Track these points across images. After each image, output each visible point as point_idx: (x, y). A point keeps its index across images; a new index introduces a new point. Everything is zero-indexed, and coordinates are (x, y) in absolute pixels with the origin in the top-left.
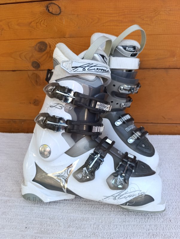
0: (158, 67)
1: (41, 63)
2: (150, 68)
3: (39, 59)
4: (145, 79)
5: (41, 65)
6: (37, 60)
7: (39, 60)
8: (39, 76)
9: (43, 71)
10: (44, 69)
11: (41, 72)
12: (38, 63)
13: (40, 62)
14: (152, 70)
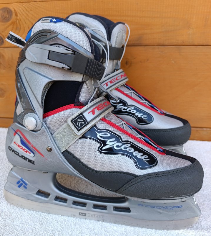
0: (166, 43)
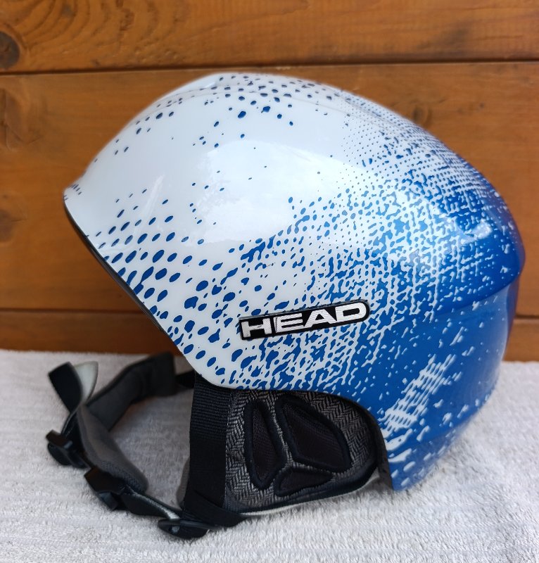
1: (24, 39)
2: (506, 56)
3: (17, 21)
4: (482, 106)
5: (25, 48)
6: (8, 26)
7: (17, 28)
8: (13, 101)
9: (33, 76)
10: (34, 68)
11: (23, 80)
12: (10, 38)
13: (19, 37)
14: (515, 67)
